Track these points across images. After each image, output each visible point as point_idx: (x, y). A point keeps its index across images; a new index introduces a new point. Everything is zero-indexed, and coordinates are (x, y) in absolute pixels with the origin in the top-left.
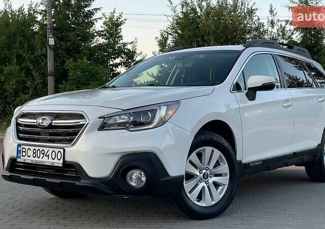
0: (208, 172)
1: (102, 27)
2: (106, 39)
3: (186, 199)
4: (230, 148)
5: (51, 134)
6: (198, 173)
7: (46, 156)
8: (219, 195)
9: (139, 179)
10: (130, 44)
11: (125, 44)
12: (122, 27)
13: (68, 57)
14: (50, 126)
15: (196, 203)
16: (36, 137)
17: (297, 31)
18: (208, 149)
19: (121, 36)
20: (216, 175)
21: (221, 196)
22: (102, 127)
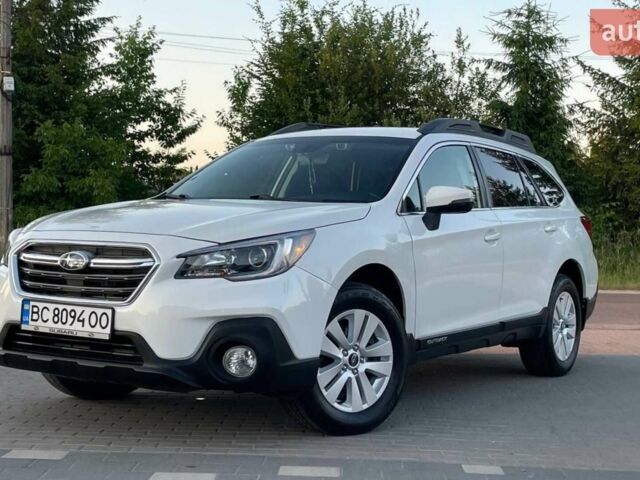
0: (358, 353)
1: (111, 55)
2: (120, 81)
3: (321, 399)
4: (395, 312)
5: (87, 283)
6: (341, 356)
7: (79, 320)
8: (375, 392)
9: (243, 363)
10: (171, 92)
11: (160, 94)
12: (154, 56)
13: (41, 117)
14: (87, 269)
15: (336, 405)
16: (59, 287)
17: (509, 81)
18: (359, 314)
19: (152, 76)
20: (371, 359)
21: (379, 395)
22: (181, 274)
